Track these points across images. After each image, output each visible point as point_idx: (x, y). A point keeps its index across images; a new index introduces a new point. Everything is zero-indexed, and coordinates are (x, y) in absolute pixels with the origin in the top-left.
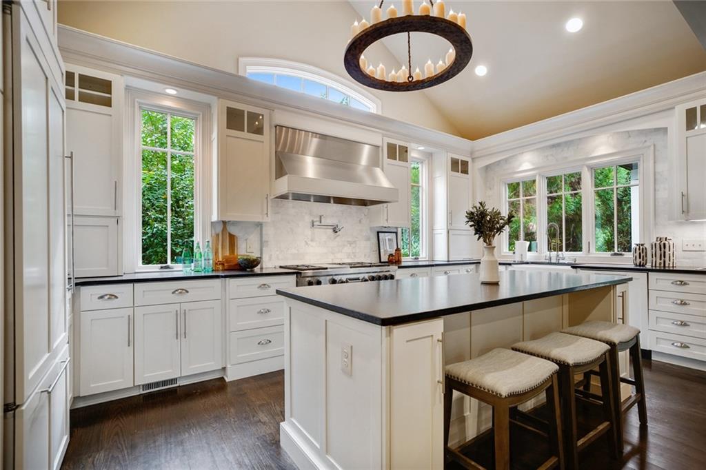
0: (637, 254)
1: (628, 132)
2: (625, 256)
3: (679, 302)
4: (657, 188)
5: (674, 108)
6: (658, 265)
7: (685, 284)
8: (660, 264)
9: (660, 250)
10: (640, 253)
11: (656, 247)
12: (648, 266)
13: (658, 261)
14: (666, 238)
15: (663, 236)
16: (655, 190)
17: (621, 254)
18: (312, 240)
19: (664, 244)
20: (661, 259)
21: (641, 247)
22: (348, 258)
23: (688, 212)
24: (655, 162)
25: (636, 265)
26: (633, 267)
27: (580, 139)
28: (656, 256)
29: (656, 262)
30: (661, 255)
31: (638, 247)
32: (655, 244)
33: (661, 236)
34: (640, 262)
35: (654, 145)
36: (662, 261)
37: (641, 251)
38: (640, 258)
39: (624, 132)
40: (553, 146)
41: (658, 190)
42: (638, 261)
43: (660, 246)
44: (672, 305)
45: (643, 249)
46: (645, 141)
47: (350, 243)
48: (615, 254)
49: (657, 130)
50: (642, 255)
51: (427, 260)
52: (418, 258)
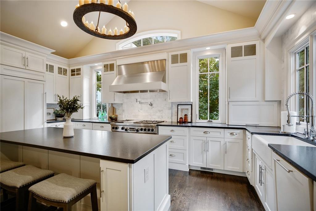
18: (141, 110)
22: (158, 118)
47: (160, 111)
51: (221, 122)
52: (212, 121)
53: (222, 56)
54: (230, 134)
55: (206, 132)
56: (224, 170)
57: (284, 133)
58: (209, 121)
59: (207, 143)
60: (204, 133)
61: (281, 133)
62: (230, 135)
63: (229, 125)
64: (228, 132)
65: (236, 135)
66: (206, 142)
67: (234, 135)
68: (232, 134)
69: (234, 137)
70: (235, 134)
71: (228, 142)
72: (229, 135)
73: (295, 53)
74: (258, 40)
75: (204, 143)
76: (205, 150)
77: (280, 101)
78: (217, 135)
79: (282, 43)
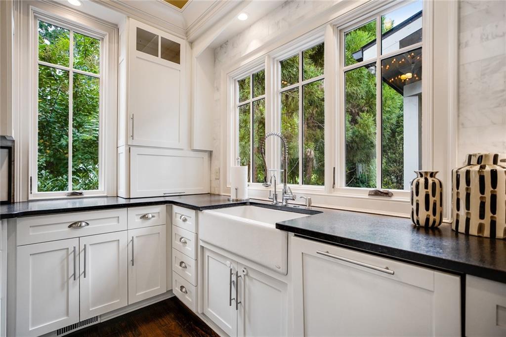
0: (421, 198)
2: (393, 198)
4: (463, 41)
8: (481, 228)
9: (482, 190)
10: (427, 196)
11: (468, 182)
14: (496, 157)
15: (488, 150)
17: (387, 194)
19: (494, 174)
20: (482, 216)
21: (430, 181)
28: (468, 207)
29: (468, 220)
30: (482, 205)
31: (422, 180)
32: (468, 172)
33: (483, 153)
34: (428, 220)
36: (487, 222)
37: (430, 190)
38: (427, 209)
41: (467, 45)
42: (423, 215)
43: (482, 179)
45: (434, 184)
48: (377, 193)
50: (432, 199)
51: (105, 195)
52: (81, 194)
53: (109, 42)
54: (141, 218)
55: (75, 223)
56: (129, 306)
57: (237, 200)
58: (73, 194)
59: (82, 254)
60: (70, 226)
61: (231, 202)
62: (140, 220)
63: (130, 198)
64: (137, 215)
65: (153, 218)
66: (77, 253)
67: (150, 219)
68: (144, 217)
69: (148, 223)
70: (150, 216)
71: (137, 237)
72: (138, 220)
73: (235, 80)
74: (184, 39)
75: (71, 256)
76: (74, 274)
77: (211, 153)
78: (111, 225)
79: (215, 61)
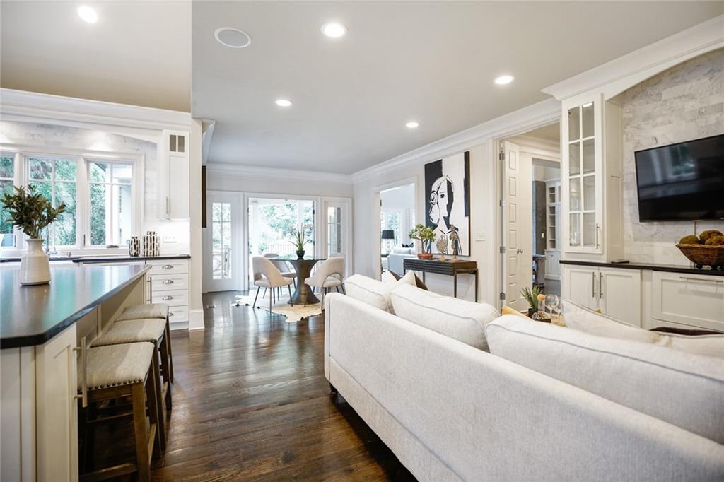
0: (133, 246)
1: (124, 136)
2: (120, 248)
3: (167, 281)
5: (161, 130)
6: (149, 254)
7: (172, 267)
9: (151, 242)
11: (147, 240)
12: (141, 256)
13: (149, 251)
14: (155, 232)
16: (145, 193)
17: (116, 247)
19: (154, 237)
23: (170, 212)
24: (145, 169)
25: (132, 255)
26: (129, 257)
27: (76, 128)
28: (147, 247)
29: (147, 252)
30: (151, 246)
31: (133, 240)
32: (147, 237)
33: (151, 231)
34: (135, 253)
35: (145, 155)
36: (152, 251)
37: (136, 243)
38: (135, 249)
39: (121, 136)
40: (42, 126)
41: (147, 193)
42: (133, 251)
43: (150, 238)
44: (163, 285)
45: (137, 241)
46: (138, 150)
48: (112, 247)
49: (147, 143)
50: (136, 246)
